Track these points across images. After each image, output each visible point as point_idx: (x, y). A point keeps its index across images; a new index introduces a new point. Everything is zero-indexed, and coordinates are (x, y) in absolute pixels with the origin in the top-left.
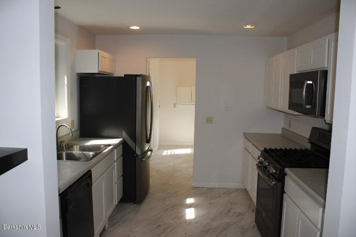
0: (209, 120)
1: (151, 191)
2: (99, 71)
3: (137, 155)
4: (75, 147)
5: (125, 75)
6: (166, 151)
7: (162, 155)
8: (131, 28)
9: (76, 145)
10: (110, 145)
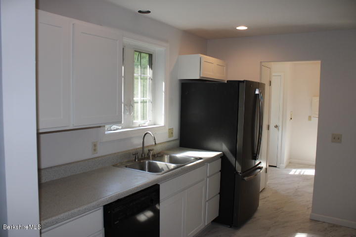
0: (337, 138)
1: (257, 215)
2: (200, 77)
3: (237, 173)
4: (166, 156)
5: (227, 81)
6: (295, 170)
7: (289, 175)
8: (238, 28)
9: (167, 155)
10: (201, 159)
